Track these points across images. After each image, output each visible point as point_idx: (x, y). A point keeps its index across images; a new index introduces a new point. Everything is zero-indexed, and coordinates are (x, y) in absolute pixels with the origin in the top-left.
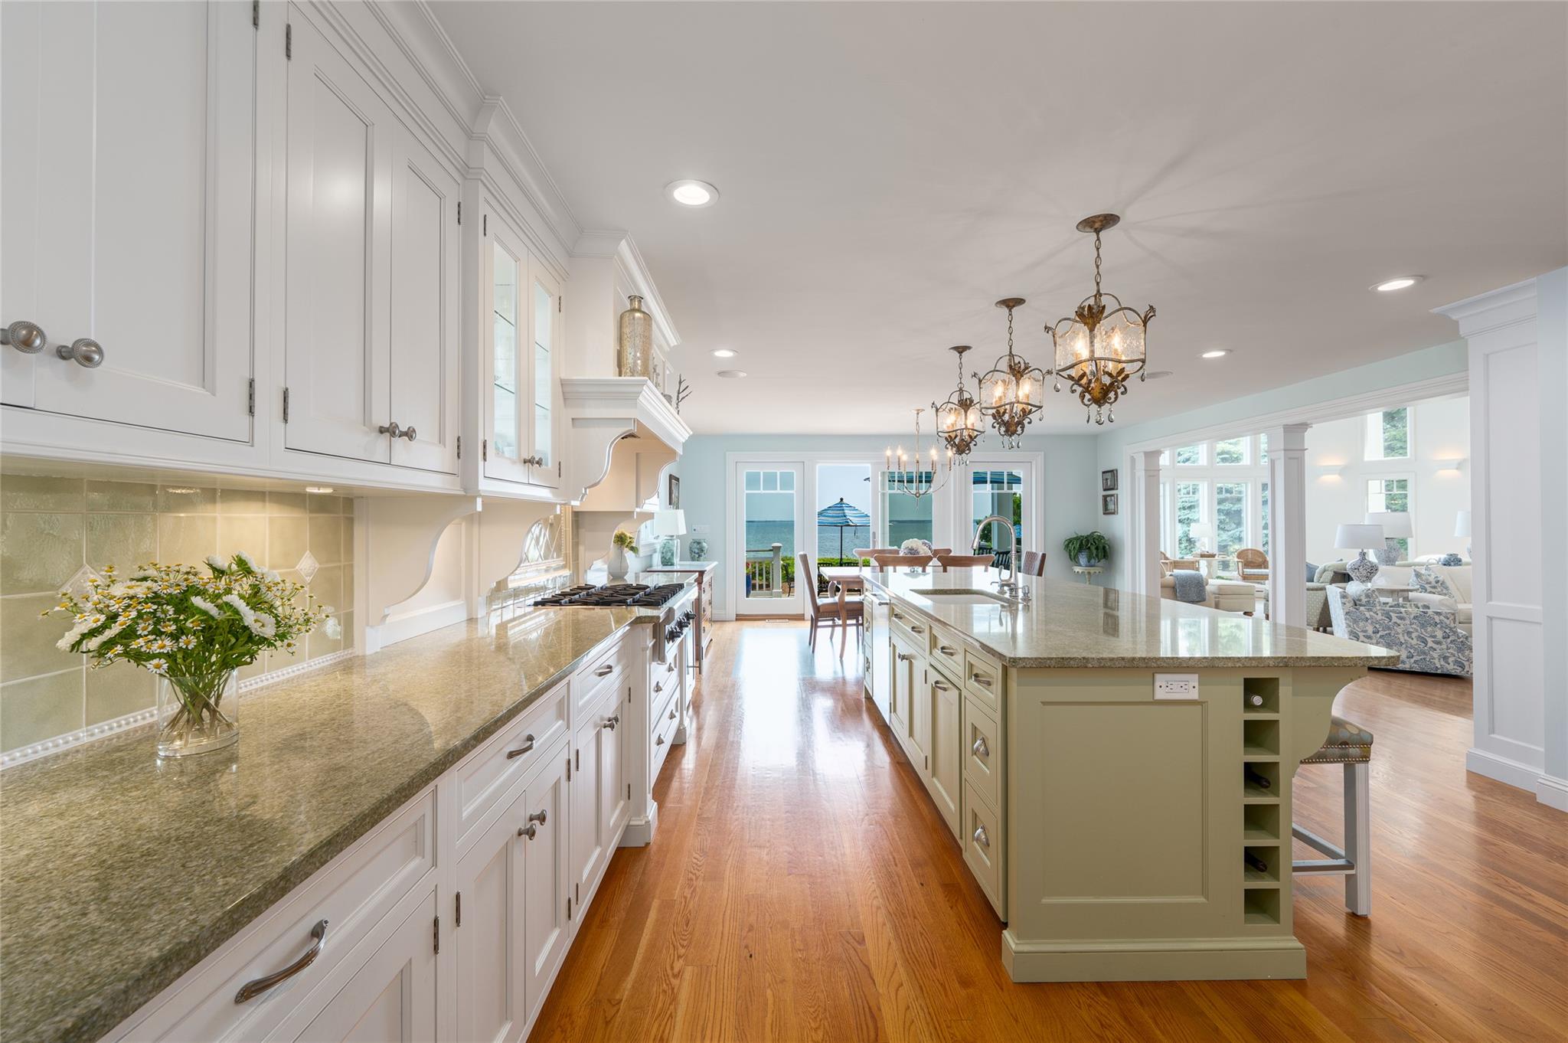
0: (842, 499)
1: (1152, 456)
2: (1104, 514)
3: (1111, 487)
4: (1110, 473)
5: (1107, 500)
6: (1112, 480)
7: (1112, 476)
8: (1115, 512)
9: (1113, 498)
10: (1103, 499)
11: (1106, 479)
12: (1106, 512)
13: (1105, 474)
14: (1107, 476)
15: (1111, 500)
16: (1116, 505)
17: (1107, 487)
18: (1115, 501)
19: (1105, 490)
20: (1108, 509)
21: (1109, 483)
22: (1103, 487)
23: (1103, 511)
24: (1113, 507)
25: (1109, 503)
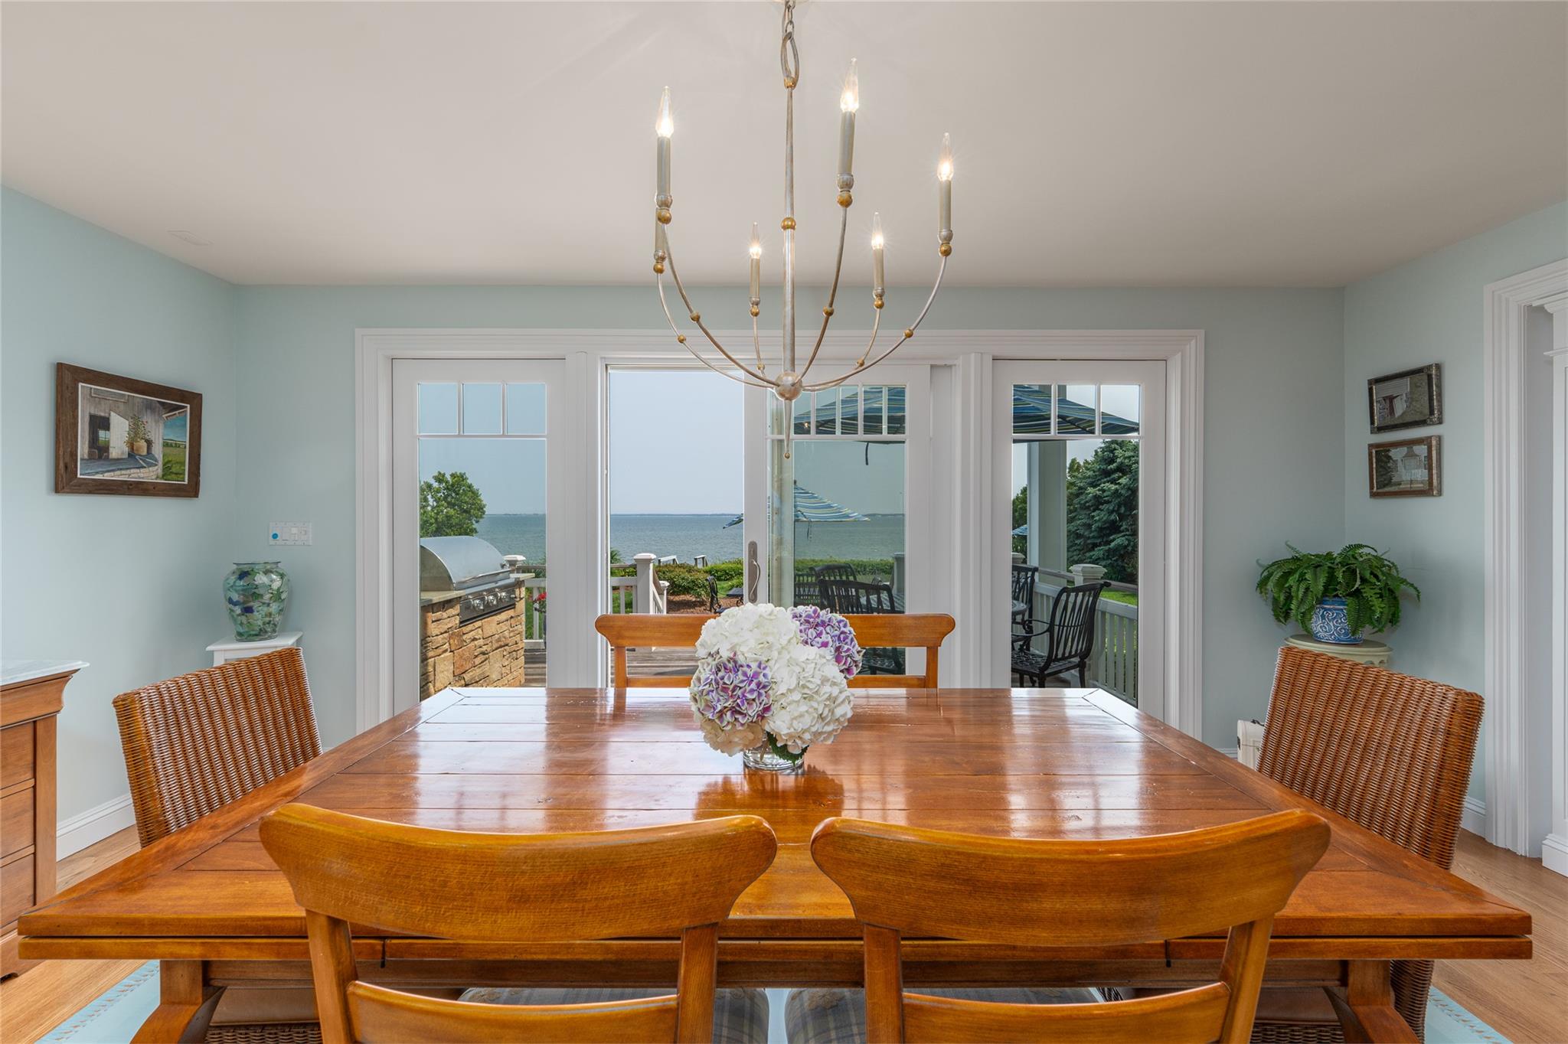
2: (1373, 495)
3: (1408, 419)
4: (1407, 380)
5: (1389, 458)
6: (1411, 400)
7: (1415, 386)
8: (1430, 489)
9: (1421, 450)
10: (1370, 454)
11: (1385, 399)
12: (1387, 489)
13: (1381, 385)
14: (1389, 389)
15: (1411, 455)
16: (1430, 469)
17: (1389, 421)
18: (1429, 457)
19: (1381, 429)
20: (1394, 480)
21: (1400, 407)
22: (1372, 423)
23: (1372, 487)
24: (1420, 474)
25: (1400, 464)
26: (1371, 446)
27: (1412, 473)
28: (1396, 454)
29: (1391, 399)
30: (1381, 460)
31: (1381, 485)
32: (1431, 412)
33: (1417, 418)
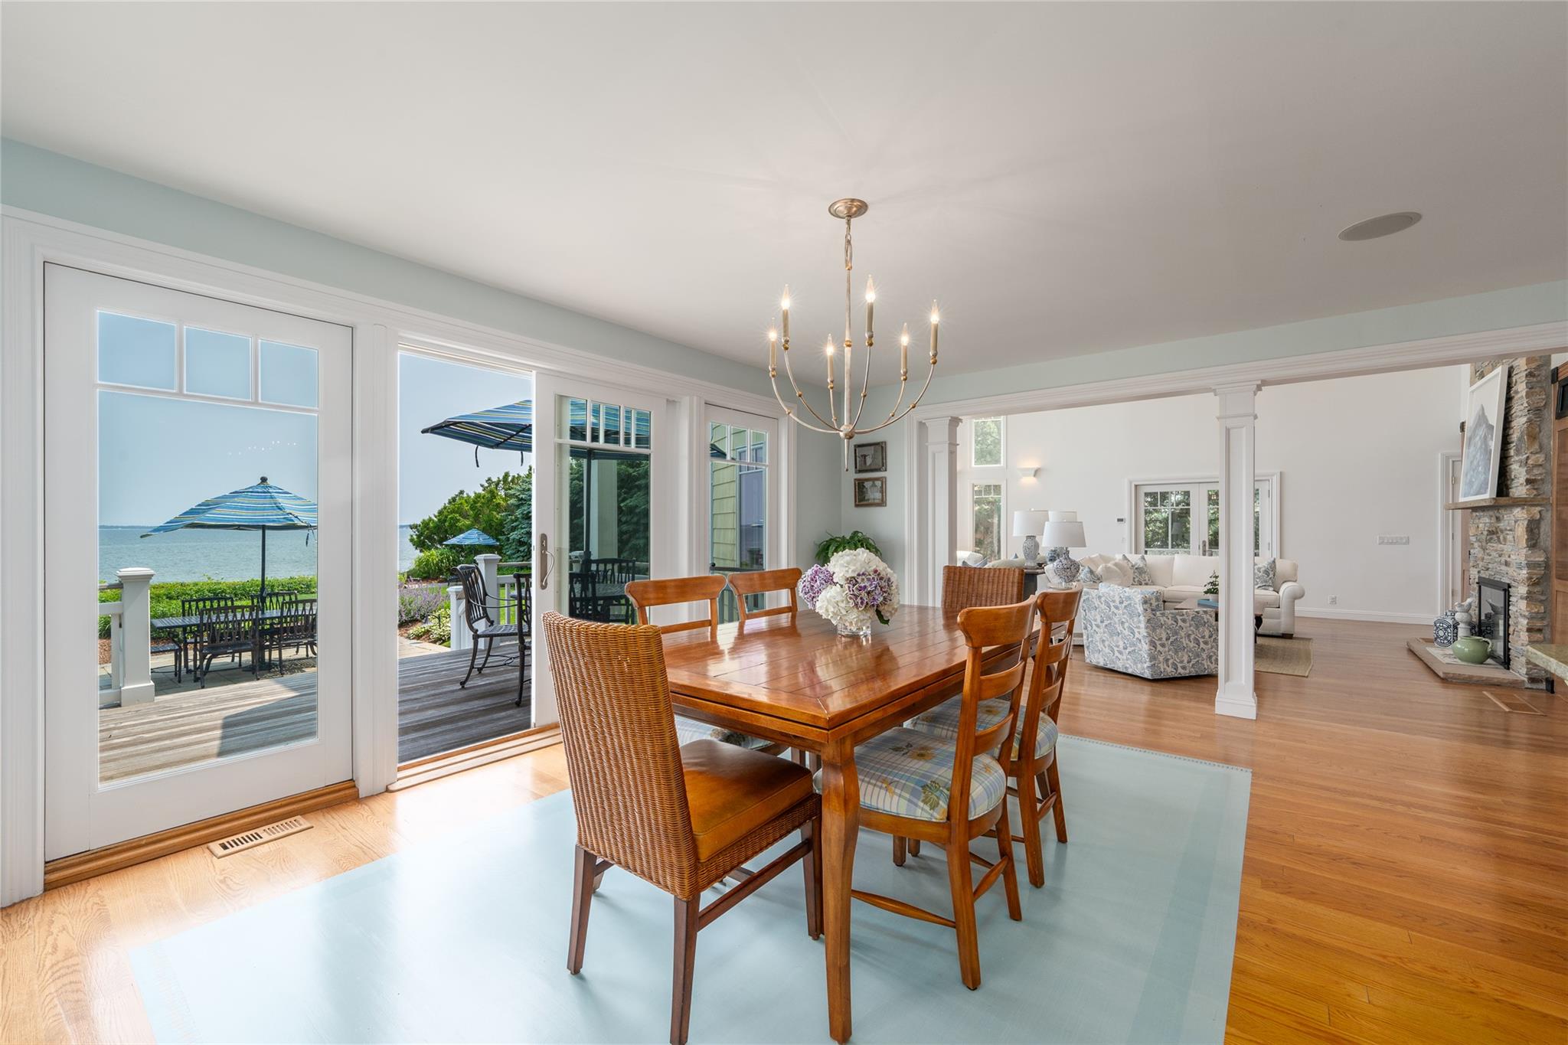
0: (264, 480)
1: (955, 422)
2: (857, 506)
3: (873, 467)
4: (873, 447)
5: (864, 486)
6: (874, 458)
7: (875, 451)
8: (882, 503)
9: (878, 483)
10: (855, 484)
11: (862, 456)
12: (862, 503)
13: (860, 449)
14: (865, 451)
15: (874, 485)
16: (882, 493)
17: (864, 468)
18: (882, 487)
19: (860, 471)
20: (866, 498)
21: (869, 461)
22: (856, 467)
23: (856, 501)
24: (878, 495)
25: (869, 490)
26: (855, 480)
27: (874, 495)
28: (867, 485)
29: (865, 456)
30: (860, 487)
31: (860, 501)
32: (882, 466)
33: (877, 467)
